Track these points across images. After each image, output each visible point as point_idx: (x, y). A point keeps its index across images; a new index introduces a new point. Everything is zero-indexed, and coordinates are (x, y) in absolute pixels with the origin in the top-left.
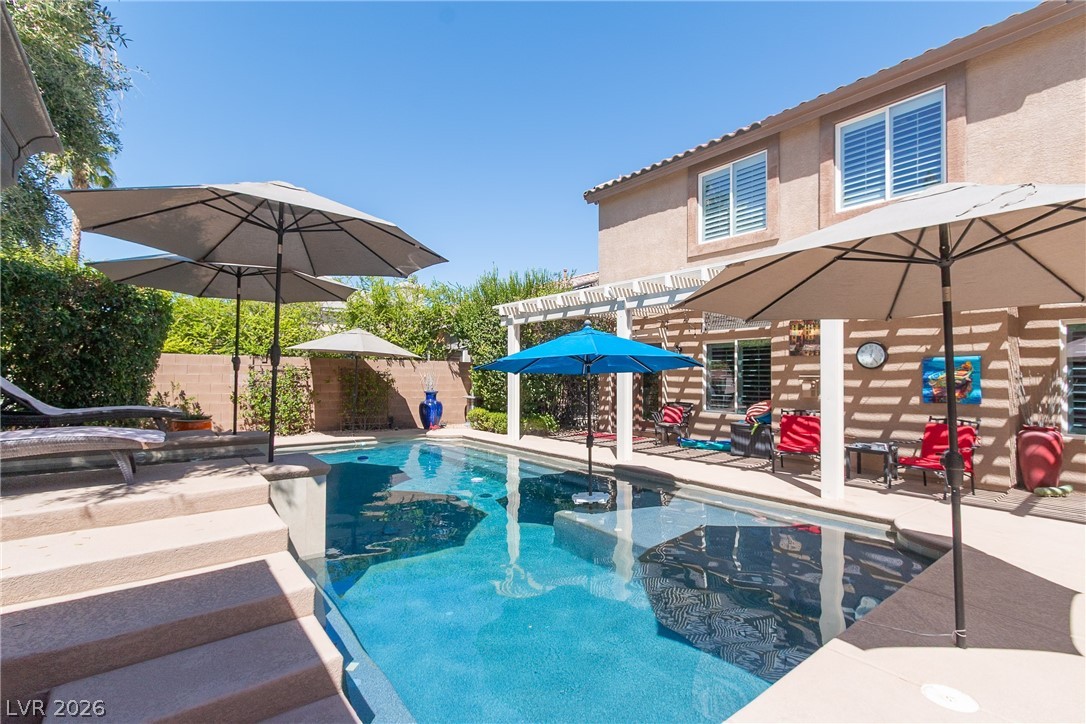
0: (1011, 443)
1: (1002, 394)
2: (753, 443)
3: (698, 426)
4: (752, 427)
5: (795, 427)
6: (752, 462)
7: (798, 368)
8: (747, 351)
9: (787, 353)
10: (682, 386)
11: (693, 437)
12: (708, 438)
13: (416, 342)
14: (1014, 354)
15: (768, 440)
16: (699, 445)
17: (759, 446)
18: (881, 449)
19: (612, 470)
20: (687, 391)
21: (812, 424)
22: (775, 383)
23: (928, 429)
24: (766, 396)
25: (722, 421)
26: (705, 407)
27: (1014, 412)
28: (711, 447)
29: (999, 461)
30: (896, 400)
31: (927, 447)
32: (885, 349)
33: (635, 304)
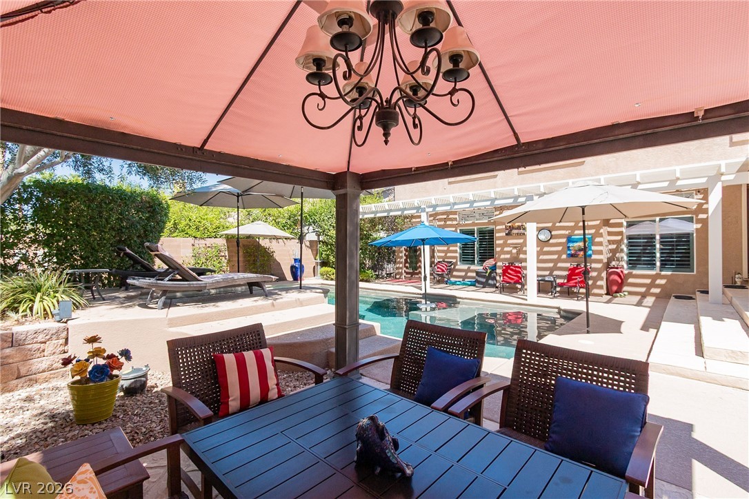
0: (604, 275)
1: (600, 252)
2: (487, 280)
3: (455, 273)
4: (486, 272)
5: (509, 271)
6: (486, 289)
7: (509, 242)
8: (481, 232)
9: (504, 234)
10: (446, 252)
11: (453, 280)
12: (461, 280)
13: (286, 228)
14: (605, 234)
15: (494, 278)
16: (458, 283)
17: (490, 282)
18: (549, 279)
19: (421, 296)
20: (449, 255)
21: (517, 269)
22: (498, 249)
23: (570, 269)
24: (492, 256)
25: (469, 270)
26: (459, 263)
27: (605, 261)
28: (464, 284)
29: (599, 283)
30: (555, 257)
31: (569, 278)
32: (551, 232)
33: (431, 209)
